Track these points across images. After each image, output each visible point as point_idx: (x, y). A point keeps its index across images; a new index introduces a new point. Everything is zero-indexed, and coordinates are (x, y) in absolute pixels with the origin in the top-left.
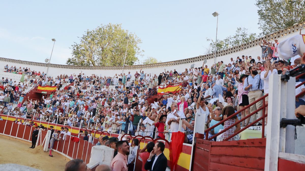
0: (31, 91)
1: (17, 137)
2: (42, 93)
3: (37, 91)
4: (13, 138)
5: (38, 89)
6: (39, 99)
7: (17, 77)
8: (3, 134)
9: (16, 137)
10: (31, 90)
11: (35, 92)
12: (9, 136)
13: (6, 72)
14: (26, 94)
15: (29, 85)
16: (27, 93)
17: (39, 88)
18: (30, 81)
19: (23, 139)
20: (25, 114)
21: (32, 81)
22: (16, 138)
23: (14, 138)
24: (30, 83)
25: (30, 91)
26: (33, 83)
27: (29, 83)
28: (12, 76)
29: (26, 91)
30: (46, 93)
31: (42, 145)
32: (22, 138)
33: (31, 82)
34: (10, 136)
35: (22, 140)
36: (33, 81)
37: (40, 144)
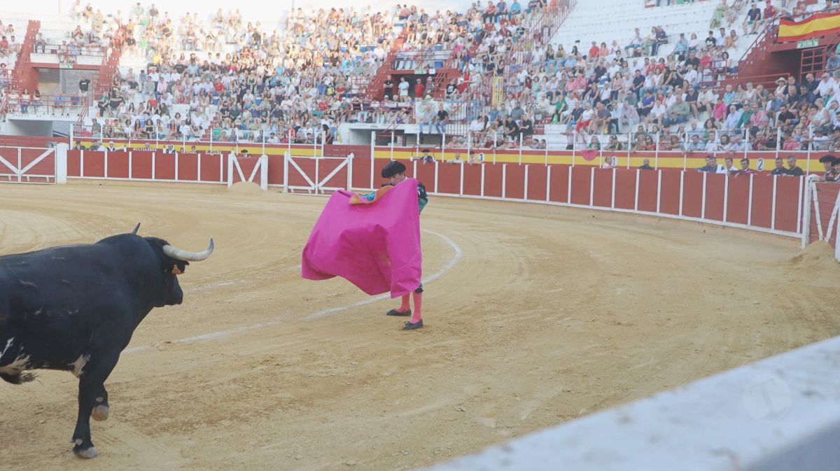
0: (755, 50)
1: (727, 220)
2: (799, 46)
3: (776, 48)
4: (713, 226)
5: (781, 38)
6: (789, 74)
7: (695, 13)
8: (680, 216)
9: (724, 223)
10: (754, 46)
11: (769, 51)
12: (699, 222)
13: (653, 6)
14: (737, 64)
15: (745, 30)
16: (740, 62)
17: (785, 31)
18: (749, 14)
19: (748, 226)
20: (744, 138)
21: (754, 14)
22: (724, 227)
23: (717, 226)
24: (750, 23)
25: (750, 52)
26: (759, 19)
27: (743, 24)
28: (675, 15)
29: (736, 55)
30: (816, 44)
31: (827, 240)
32: (746, 223)
33: (753, 18)
34: (702, 219)
35: (747, 231)
36: (758, 10)
37: (818, 238)
